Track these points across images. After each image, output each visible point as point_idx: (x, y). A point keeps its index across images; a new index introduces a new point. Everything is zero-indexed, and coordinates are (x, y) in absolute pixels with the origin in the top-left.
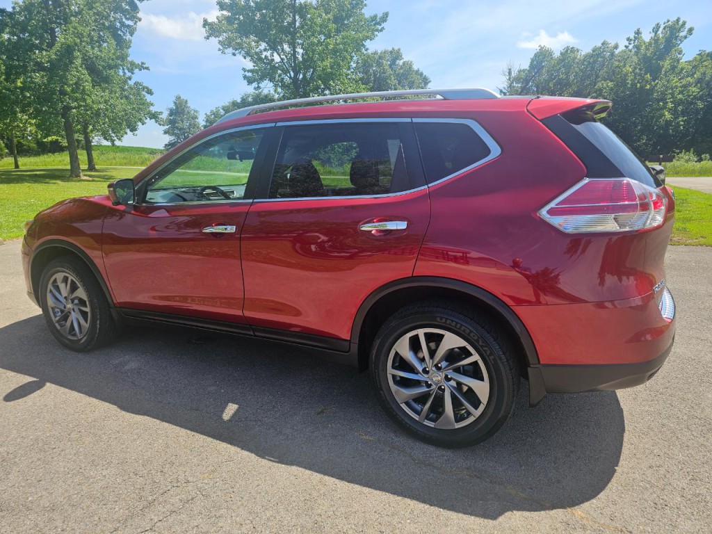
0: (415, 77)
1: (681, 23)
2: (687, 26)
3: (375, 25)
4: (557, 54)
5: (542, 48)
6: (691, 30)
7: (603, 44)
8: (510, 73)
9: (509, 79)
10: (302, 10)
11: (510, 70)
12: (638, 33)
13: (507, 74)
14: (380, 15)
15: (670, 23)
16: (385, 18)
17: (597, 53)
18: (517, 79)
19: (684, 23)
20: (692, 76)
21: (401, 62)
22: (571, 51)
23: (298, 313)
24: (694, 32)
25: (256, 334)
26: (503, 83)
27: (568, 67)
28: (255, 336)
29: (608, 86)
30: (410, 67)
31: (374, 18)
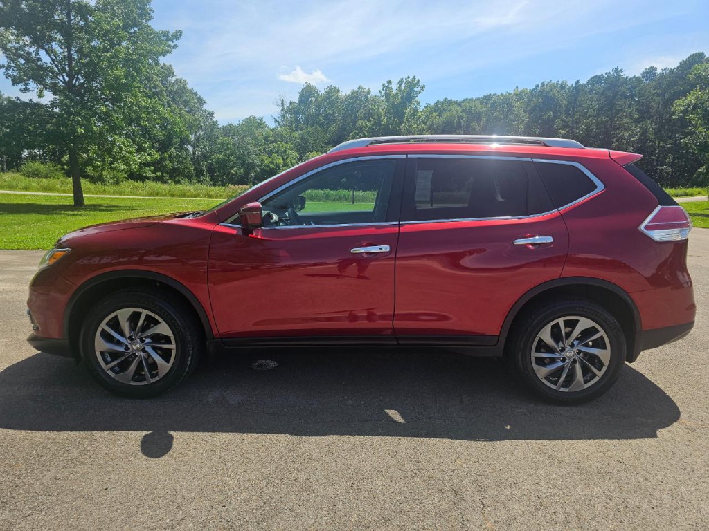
0: (191, 97)
1: (416, 80)
2: (421, 84)
3: (166, 40)
4: (322, 92)
5: (308, 86)
6: (423, 87)
7: (359, 88)
8: (283, 104)
9: (283, 110)
10: (83, 10)
11: (283, 101)
12: (389, 82)
13: (280, 104)
14: (172, 31)
15: (409, 79)
16: (178, 35)
17: (355, 96)
18: (290, 111)
19: (419, 81)
20: (425, 123)
21: (173, 80)
22: (335, 91)
23: (445, 318)
24: (425, 89)
25: (400, 342)
26: (276, 112)
27: (332, 105)
28: (399, 344)
29: (367, 125)
30: (185, 85)
31: (166, 34)
